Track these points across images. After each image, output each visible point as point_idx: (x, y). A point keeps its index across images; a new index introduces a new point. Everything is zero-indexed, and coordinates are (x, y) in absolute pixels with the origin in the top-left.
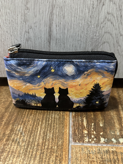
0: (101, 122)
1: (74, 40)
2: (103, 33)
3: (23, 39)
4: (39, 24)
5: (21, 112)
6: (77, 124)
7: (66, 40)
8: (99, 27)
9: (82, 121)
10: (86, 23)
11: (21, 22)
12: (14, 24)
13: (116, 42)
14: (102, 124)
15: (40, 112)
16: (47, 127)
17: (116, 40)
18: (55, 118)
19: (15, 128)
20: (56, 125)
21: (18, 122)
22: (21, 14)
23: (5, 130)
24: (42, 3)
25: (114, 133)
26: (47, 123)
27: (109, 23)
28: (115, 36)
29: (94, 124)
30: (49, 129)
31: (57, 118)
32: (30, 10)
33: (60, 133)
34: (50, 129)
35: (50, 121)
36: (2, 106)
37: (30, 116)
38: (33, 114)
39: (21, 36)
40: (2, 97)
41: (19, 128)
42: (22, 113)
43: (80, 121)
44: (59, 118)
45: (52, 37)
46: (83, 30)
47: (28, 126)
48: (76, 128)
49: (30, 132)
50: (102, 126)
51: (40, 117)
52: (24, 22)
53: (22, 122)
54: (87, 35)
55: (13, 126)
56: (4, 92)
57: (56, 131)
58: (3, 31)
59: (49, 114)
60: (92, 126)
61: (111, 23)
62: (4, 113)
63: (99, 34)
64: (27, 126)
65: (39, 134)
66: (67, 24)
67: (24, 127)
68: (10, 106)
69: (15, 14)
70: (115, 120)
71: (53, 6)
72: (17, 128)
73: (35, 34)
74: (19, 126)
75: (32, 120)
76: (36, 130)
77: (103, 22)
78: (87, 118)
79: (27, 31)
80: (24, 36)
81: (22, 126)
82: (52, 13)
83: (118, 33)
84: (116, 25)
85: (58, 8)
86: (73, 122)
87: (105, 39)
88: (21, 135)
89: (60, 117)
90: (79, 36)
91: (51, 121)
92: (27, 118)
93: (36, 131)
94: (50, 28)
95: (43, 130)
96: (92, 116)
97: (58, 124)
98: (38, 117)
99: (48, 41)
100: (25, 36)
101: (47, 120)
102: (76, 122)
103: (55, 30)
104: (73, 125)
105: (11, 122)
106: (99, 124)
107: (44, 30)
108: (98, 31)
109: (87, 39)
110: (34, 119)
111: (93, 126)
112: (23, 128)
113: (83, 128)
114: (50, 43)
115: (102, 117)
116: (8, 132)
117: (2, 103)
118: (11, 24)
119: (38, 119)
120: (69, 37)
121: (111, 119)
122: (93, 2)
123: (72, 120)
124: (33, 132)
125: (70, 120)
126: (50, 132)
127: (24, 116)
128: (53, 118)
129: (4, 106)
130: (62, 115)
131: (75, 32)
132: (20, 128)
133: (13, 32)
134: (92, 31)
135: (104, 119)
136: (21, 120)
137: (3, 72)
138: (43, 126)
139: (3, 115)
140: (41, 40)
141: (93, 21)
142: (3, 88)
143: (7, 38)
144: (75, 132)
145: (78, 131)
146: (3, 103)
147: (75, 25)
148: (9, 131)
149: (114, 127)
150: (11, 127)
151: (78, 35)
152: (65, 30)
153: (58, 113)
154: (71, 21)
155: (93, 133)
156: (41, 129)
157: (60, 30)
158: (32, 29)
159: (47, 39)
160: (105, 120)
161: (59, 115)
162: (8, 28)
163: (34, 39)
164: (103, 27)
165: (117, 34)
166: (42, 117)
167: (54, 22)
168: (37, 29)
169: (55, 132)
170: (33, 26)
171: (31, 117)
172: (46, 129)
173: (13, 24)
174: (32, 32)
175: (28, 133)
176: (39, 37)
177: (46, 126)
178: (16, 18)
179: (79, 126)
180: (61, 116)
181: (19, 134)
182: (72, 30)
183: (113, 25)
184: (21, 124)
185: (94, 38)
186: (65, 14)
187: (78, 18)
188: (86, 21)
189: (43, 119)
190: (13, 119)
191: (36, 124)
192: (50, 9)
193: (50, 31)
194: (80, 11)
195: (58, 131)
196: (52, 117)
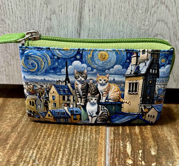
0: (153, 149)
1: (113, 31)
2: (155, 21)
3: (42, 29)
4: (65, 7)
5: (35, 132)
6: (117, 151)
7: (102, 30)
8: (149, 12)
9: (125, 147)
10: (130, 7)
11: (41, 4)
12: (31, 7)
13: (174, 34)
14: (155, 151)
15: (62, 133)
16: (72, 153)
17: (173, 32)
18: (84, 142)
19: (25, 153)
20: (86, 151)
21: (30, 146)
23: (10, 156)
25: (173, 164)
26: (73, 148)
27: (163, 7)
28: (171, 26)
29: (143, 151)
30: (75, 156)
31: (87, 142)
33: (91, 162)
34: (77, 157)
35: (77, 145)
36: (8, 123)
37: (47, 138)
38: (52, 136)
39: (40, 24)
40: (8, 112)
41: (30, 154)
42: (36, 134)
43: (122, 147)
44: (90, 142)
45: (83, 26)
46: (127, 17)
47: (44, 152)
48: (115, 156)
49: (47, 159)
50: (155, 155)
51: (62, 139)
52: (44, 4)
53: (36, 146)
54: (132, 24)
55: (23, 151)
56: (10, 106)
57: (86, 160)
58: (15, 17)
59: (76, 135)
60: (139, 154)
61: (165, 8)
62: (10, 133)
63: (149, 23)
64: (42, 151)
65: (60, 163)
66: (105, 8)
67: (38, 153)
68: (19, 124)
70: (173, 147)
72: (28, 153)
73: (60, 21)
74: (31, 152)
75: (50, 143)
76: (56, 157)
77: (155, 5)
78: (131, 143)
79: (49, 17)
80: (44, 25)
81: (35, 151)
83: (177, 21)
84: (173, 10)
86: (111, 148)
87: (158, 30)
88: (33, 163)
89: (92, 140)
90: (121, 25)
91: (79, 146)
92: (43, 141)
93: (55, 159)
94: (81, 13)
95: (67, 157)
96: (140, 141)
97: (88, 149)
98: (59, 140)
99: (77, 32)
100: (46, 23)
101: (72, 144)
102: (115, 148)
103: (87, 16)
104: (111, 152)
105: (20, 145)
106: (150, 152)
107: (72, 17)
108: (147, 18)
109: (132, 30)
110: (54, 142)
111: (141, 155)
112: (36, 154)
113: (126, 156)
115: (154, 142)
116: (14, 159)
117: (8, 120)
118: (26, 7)
119: (59, 142)
120: (106, 27)
121: (168, 145)
123: (110, 145)
124: (51, 159)
125: (106, 145)
126: (77, 160)
127: (39, 138)
128: (81, 142)
129: (11, 123)
130: (95, 138)
131: (115, 20)
132: (32, 153)
133: (29, 19)
134: (139, 18)
135: (157, 145)
136: (34, 143)
137: (11, 77)
138: (67, 152)
139: (9, 135)
140: (68, 30)
141: (140, 4)
142: (10, 101)
144: (114, 161)
145: (118, 160)
146: (10, 120)
148: (16, 158)
149: (173, 155)
150: (19, 152)
151: (120, 23)
152: (101, 16)
153: (89, 135)
155: (141, 163)
156: (63, 156)
157: (94, 16)
158: (56, 14)
159: (76, 29)
160: (158, 147)
161: (90, 138)
162: (23, 12)
163: (58, 29)
164: (155, 12)
165: (175, 24)
166: (65, 140)
167: (86, 5)
168: (63, 15)
169: (84, 160)
170: (57, 11)
171: (49, 140)
172: (71, 156)
173: (29, 6)
174: (56, 18)
175: (44, 161)
176: (65, 26)
177: (70, 153)
179: (119, 154)
180: (94, 140)
181: (31, 162)
182: (111, 17)
183: (169, 9)
184: (34, 149)
185: (142, 28)
188: (130, 3)
189: (66, 143)
190: (22, 141)
191: (55, 148)
193: (81, 18)
195: (89, 159)
196: (79, 140)
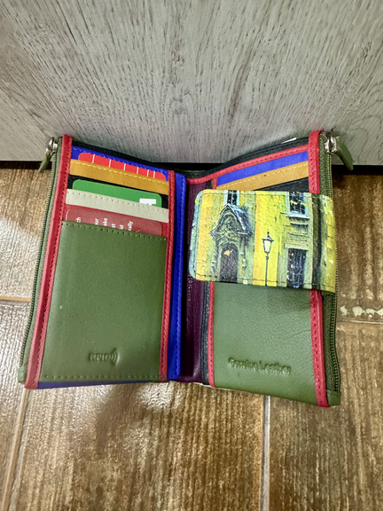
22: (161, 70)
24: (219, 48)
32: (187, 60)
69: (146, 70)
71: (250, 54)
82: (245, 67)
85: (264, 57)
114: (232, 116)
122: (369, 44)
143: (127, 109)
147: (303, 89)
154: (294, 81)
178: (149, 76)
186: (282, 68)
187: (314, 76)
192: (241, 59)
194: (323, 62)
